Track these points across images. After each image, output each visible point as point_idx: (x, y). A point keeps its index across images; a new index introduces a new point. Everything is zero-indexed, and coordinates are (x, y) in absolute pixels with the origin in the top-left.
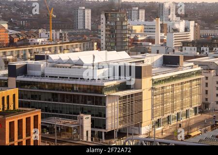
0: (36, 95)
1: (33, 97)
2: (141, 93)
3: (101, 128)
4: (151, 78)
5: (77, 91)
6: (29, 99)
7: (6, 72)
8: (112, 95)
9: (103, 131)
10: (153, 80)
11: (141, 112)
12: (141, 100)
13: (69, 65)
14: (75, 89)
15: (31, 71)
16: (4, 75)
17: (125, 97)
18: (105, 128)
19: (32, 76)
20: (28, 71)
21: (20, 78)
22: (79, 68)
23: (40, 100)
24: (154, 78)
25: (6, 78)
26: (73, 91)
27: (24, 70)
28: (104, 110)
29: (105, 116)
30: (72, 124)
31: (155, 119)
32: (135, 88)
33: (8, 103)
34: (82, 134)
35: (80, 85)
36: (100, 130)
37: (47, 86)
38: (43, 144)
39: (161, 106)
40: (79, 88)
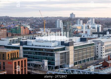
0: (30, 53)
1: (29, 53)
2: (69, 52)
3: (53, 65)
4: (73, 46)
5: (44, 51)
6: (27, 54)
7: (19, 44)
8: (57, 53)
9: (54, 66)
10: (74, 47)
11: (69, 59)
12: (69, 55)
13: (42, 41)
15: (28, 44)
16: (19, 45)
17: (62, 53)
18: (54, 65)
19: (28, 45)
20: (27, 44)
21: (24, 46)
22: (46, 42)
23: (31, 54)
24: (74, 46)
25: (19, 46)
26: (43, 51)
27: (26, 43)
28: (54, 58)
29: (54, 61)
30: (41, 63)
31: (75, 62)
32: (67, 50)
33: (15, 55)
34: (44, 67)
35: (45, 49)
36: (53, 66)
37: (33, 49)
38: (29, 70)
39: (78, 57)
40: (45, 50)
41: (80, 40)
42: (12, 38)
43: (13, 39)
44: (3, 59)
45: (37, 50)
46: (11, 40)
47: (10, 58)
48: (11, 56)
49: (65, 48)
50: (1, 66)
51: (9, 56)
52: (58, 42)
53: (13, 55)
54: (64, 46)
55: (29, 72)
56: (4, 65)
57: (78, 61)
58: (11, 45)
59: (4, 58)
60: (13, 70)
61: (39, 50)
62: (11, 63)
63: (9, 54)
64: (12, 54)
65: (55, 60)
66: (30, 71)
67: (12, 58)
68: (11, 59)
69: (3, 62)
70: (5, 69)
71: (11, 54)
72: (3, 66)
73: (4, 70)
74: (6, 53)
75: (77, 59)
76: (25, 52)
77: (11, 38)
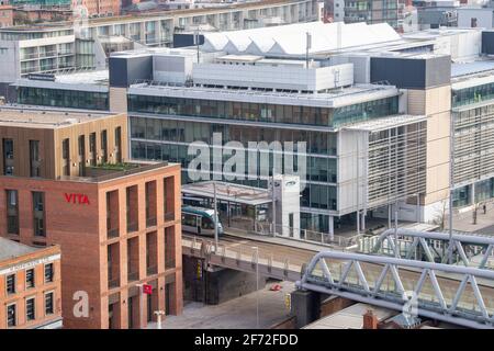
0: (174, 130)
1: (167, 134)
2: (423, 124)
3: (325, 207)
4: (448, 87)
5: (267, 120)
6: (158, 137)
7: (105, 74)
8: (352, 131)
9: (331, 213)
10: (453, 93)
11: (423, 168)
12: (423, 142)
13: (252, 58)
14: (264, 115)
15: (161, 72)
16: (101, 82)
17: (384, 134)
18: (334, 208)
19: (163, 84)
20: (155, 73)
21: (138, 89)
22: (275, 65)
23: (183, 140)
25: (104, 89)
26: (263, 120)
27: (147, 71)
28: (334, 165)
29: (334, 179)
30: (255, 197)
31: (458, 186)
32: (408, 112)
33: (104, 147)
34: (279, 221)
35: (275, 105)
36: (323, 212)
37: (198, 109)
38: (188, 244)
39: (474, 155)
40: (274, 114)
41: (478, 48)
42: (41, 35)
43: (46, 41)
44: (34, 172)
45: (221, 112)
46: (32, 49)
47: (74, 168)
48: (82, 152)
49: (397, 97)
50: (21, 218)
51: (67, 156)
52: (351, 60)
53: (93, 149)
54: (388, 91)
55: (190, 254)
56: (41, 208)
57: (473, 181)
58: (51, 78)
59: (36, 164)
60: (97, 243)
61: (235, 112)
62: (86, 200)
63: (66, 143)
64: (88, 141)
65: (340, 179)
66: (198, 246)
67: (88, 164)
68: (84, 172)
69: (33, 193)
70: (42, 234)
71: (82, 139)
72: (36, 219)
73: (40, 239)
74: (49, 133)
75: (470, 169)
76: (143, 124)
77: (34, 35)
